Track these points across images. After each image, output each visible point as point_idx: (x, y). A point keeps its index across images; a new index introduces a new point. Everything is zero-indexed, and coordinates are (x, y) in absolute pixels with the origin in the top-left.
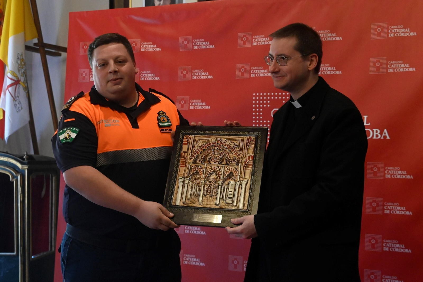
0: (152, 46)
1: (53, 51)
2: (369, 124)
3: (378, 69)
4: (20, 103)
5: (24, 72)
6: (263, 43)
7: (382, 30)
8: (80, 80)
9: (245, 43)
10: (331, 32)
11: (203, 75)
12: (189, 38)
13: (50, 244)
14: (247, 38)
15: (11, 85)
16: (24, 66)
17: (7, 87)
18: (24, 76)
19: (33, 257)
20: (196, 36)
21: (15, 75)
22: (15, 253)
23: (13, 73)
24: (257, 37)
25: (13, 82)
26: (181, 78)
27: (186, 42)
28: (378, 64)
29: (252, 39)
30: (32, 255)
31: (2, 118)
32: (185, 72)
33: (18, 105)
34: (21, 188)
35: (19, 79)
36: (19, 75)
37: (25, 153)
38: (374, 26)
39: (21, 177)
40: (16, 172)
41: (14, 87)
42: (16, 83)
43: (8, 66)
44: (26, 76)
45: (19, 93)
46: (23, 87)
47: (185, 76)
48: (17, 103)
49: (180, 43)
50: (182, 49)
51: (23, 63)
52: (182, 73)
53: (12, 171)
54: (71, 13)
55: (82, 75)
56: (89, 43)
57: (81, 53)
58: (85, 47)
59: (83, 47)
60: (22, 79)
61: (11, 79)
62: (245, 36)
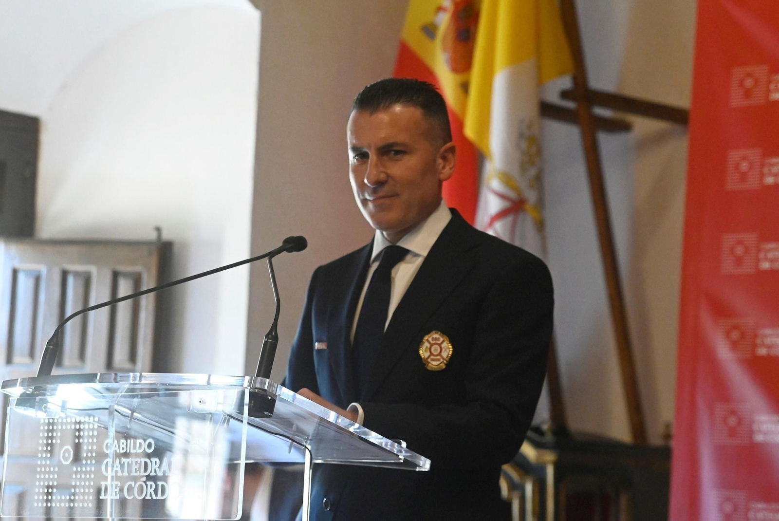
1: (610, 114)
5: (535, 177)
8: (732, 183)
15: (501, 215)
16: (536, 159)
17: (488, 219)
18: (534, 187)
21: (513, 184)
23: (506, 178)
25: (509, 204)
35: (524, 196)
36: (523, 185)
39: (536, 489)
41: (509, 219)
42: (515, 207)
43: (490, 159)
44: (541, 187)
46: (534, 219)
51: (533, 150)
55: (737, 167)
56: (760, 71)
57: (736, 100)
58: (749, 83)
59: (741, 83)
60: (531, 197)
61: (502, 196)
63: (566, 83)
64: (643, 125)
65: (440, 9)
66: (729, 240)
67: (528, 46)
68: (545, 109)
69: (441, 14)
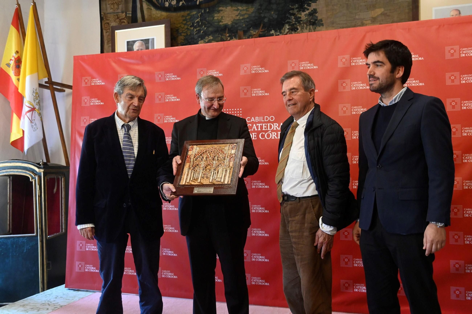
1: (59, 88)
4: (35, 125)
5: (38, 102)
7: (295, 65)
8: (83, 105)
9: (202, 76)
10: (261, 67)
11: (173, 99)
12: (163, 73)
13: (61, 227)
15: (29, 111)
16: (38, 98)
17: (25, 113)
18: (38, 105)
19: (49, 236)
20: (167, 71)
21: (32, 104)
22: (35, 234)
23: (30, 103)
25: (31, 109)
26: (157, 101)
27: (160, 76)
29: (207, 73)
30: (48, 236)
31: (22, 136)
32: (160, 97)
33: (34, 126)
34: (38, 186)
35: (35, 107)
36: (35, 104)
37: (41, 160)
38: (289, 62)
39: (39, 178)
40: (35, 175)
41: (31, 113)
42: (33, 110)
43: (26, 98)
44: (40, 105)
45: (35, 117)
46: (38, 113)
47: (160, 100)
48: (33, 124)
49: (156, 76)
50: (157, 80)
51: (37, 96)
52: (158, 97)
53: (31, 174)
54: (74, 57)
55: (84, 101)
56: (89, 78)
57: (84, 85)
58: (86, 81)
59: (85, 81)
60: (37, 107)
61: (29, 107)
62: (202, 71)
63: (46, 80)
64: (68, 91)
65: (11, 60)
66: (82, 118)
67: (35, 70)
68: (41, 86)
69: (11, 61)
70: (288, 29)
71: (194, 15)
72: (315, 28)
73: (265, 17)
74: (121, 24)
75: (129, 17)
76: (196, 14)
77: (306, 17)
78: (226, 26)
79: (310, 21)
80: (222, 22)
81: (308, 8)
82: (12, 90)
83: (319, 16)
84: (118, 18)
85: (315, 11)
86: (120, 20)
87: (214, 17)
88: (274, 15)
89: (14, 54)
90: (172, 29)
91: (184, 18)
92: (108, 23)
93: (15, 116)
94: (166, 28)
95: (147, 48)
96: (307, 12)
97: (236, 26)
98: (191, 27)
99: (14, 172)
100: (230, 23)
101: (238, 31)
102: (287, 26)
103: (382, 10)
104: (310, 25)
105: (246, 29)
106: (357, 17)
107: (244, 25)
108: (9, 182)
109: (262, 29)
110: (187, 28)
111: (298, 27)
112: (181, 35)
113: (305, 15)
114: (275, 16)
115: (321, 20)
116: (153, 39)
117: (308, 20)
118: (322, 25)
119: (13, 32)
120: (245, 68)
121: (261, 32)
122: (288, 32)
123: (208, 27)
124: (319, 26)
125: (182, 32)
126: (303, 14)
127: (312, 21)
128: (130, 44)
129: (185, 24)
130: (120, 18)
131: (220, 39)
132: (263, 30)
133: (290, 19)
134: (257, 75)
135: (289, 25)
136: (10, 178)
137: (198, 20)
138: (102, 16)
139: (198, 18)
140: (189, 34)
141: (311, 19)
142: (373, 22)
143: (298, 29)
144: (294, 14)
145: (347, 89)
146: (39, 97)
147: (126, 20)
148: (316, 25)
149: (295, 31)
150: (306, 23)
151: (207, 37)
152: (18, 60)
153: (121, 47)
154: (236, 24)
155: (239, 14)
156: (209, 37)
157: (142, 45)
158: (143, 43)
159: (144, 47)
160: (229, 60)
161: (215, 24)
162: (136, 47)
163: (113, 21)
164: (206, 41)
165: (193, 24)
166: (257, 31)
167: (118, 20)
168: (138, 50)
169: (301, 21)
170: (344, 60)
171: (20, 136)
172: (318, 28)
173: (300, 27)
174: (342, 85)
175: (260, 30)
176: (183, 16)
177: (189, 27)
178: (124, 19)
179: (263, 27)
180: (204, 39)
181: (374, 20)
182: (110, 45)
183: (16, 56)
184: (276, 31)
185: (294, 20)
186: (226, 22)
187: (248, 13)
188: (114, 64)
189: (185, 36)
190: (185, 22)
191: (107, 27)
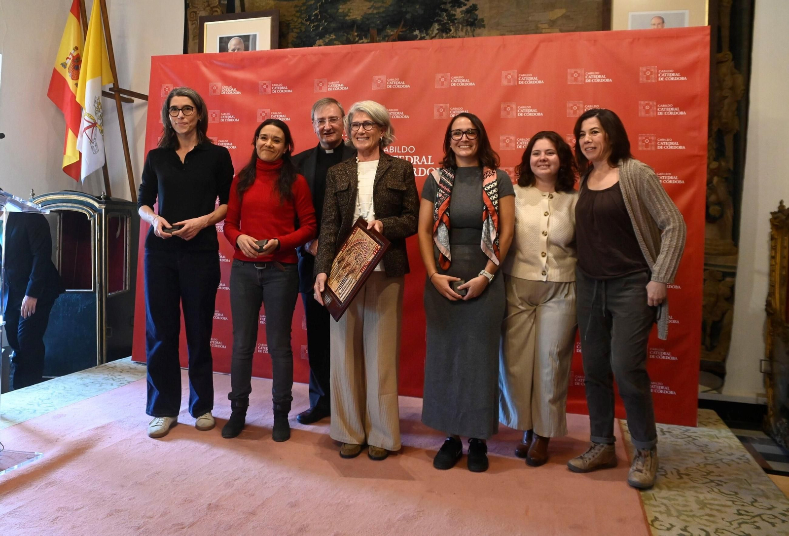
0: (232, 89)
1: (126, 96)
2: (433, 163)
3: (441, 114)
4: (96, 145)
5: (100, 116)
6: (338, 89)
7: (445, 80)
9: (321, 88)
10: (400, 81)
12: (269, 83)
13: (124, 283)
14: (323, 85)
15: (88, 127)
16: (100, 110)
17: (84, 129)
18: (100, 119)
20: (275, 81)
21: (92, 118)
22: (92, 290)
23: (90, 116)
24: (333, 83)
25: (91, 124)
26: (260, 120)
27: (265, 87)
28: (441, 110)
29: (328, 84)
30: (109, 293)
31: (78, 160)
32: (264, 114)
33: (95, 147)
34: (98, 227)
35: (96, 122)
36: (96, 118)
37: (101, 193)
38: (438, 76)
39: (99, 216)
40: (94, 211)
41: (91, 129)
42: (93, 125)
43: (85, 109)
44: (102, 119)
45: (96, 135)
46: (100, 129)
47: (264, 118)
48: (93, 145)
49: (260, 87)
50: (261, 92)
51: (100, 107)
52: (261, 115)
53: (89, 210)
54: (153, 58)
56: (171, 86)
57: (163, 94)
58: (167, 90)
59: (165, 89)
60: (99, 122)
61: (88, 122)
62: (321, 82)
63: (111, 86)
64: (137, 101)
65: (68, 58)
67: (98, 72)
68: (104, 94)
69: (68, 60)
70: (437, 30)
71: (311, 5)
72: (474, 30)
73: (407, 12)
74: (212, 14)
75: (223, 4)
76: (314, 4)
77: (462, 14)
78: (354, 22)
79: (467, 21)
80: (349, 16)
81: (466, 2)
82: (68, 99)
83: (480, 14)
84: (209, 5)
85: (474, 8)
86: (212, 8)
87: (338, 10)
88: (418, 9)
89: (72, 51)
90: (281, 24)
91: (298, 9)
92: (195, 12)
93: (70, 133)
94: (272, 20)
95: (247, 48)
96: (464, 8)
97: (367, 22)
98: (306, 21)
99: (67, 207)
100: (359, 18)
101: (370, 29)
102: (436, 26)
103: (563, 11)
104: (467, 25)
105: (380, 27)
106: (530, 18)
107: (378, 22)
108: (58, 221)
109: (402, 28)
110: (302, 23)
111: (451, 27)
112: (293, 31)
113: (461, 12)
114: (421, 12)
115: (482, 20)
116: (255, 36)
117: (466, 18)
118: (484, 26)
119: (72, 23)
120: (379, 82)
121: (402, 32)
122: (437, 34)
123: (329, 23)
124: (480, 28)
125: (295, 28)
126: (459, 10)
127: (470, 20)
128: (224, 42)
129: (298, 17)
130: (212, 6)
131: (345, 38)
132: (404, 29)
133: (440, 16)
134: (394, 91)
135: (439, 25)
136: (60, 215)
137: (316, 12)
138: (188, 2)
139: (316, 9)
140: (303, 30)
141: (470, 17)
142: (551, 26)
143: (450, 30)
144: (446, 10)
145: (512, 116)
146: (101, 108)
147: (219, 8)
148: (475, 26)
149: (447, 33)
150: (461, 23)
151: (327, 36)
152: (77, 59)
153: (211, 46)
154: (368, 19)
155: (372, 6)
156: (330, 36)
157: (239, 43)
158: (242, 40)
159: (242, 46)
160: (358, 69)
161: (340, 18)
162: (231, 45)
163: (202, 9)
164: (327, 40)
165: (310, 17)
166: (395, 31)
167: (208, 8)
168: (234, 50)
169: (456, 19)
170: (509, 77)
171: (75, 160)
172: (478, 31)
173: (453, 27)
174: (505, 109)
175: (400, 29)
176: (296, 6)
177: (304, 22)
178: (216, 7)
179: (404, 26)
180: (324, 38)
181: (552, 24)
182: (197, 41)
183: (75, 54)
184: (421, 32)
185: (446, 18)
186: (354, 17)
187: (385, 5)
188: (204, 69)
189: (298, 33)
190: (298, 14)
191: (193, 17)
